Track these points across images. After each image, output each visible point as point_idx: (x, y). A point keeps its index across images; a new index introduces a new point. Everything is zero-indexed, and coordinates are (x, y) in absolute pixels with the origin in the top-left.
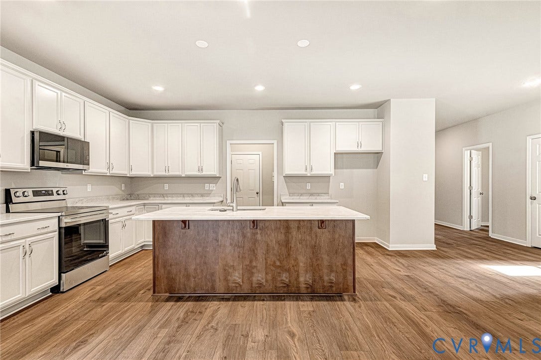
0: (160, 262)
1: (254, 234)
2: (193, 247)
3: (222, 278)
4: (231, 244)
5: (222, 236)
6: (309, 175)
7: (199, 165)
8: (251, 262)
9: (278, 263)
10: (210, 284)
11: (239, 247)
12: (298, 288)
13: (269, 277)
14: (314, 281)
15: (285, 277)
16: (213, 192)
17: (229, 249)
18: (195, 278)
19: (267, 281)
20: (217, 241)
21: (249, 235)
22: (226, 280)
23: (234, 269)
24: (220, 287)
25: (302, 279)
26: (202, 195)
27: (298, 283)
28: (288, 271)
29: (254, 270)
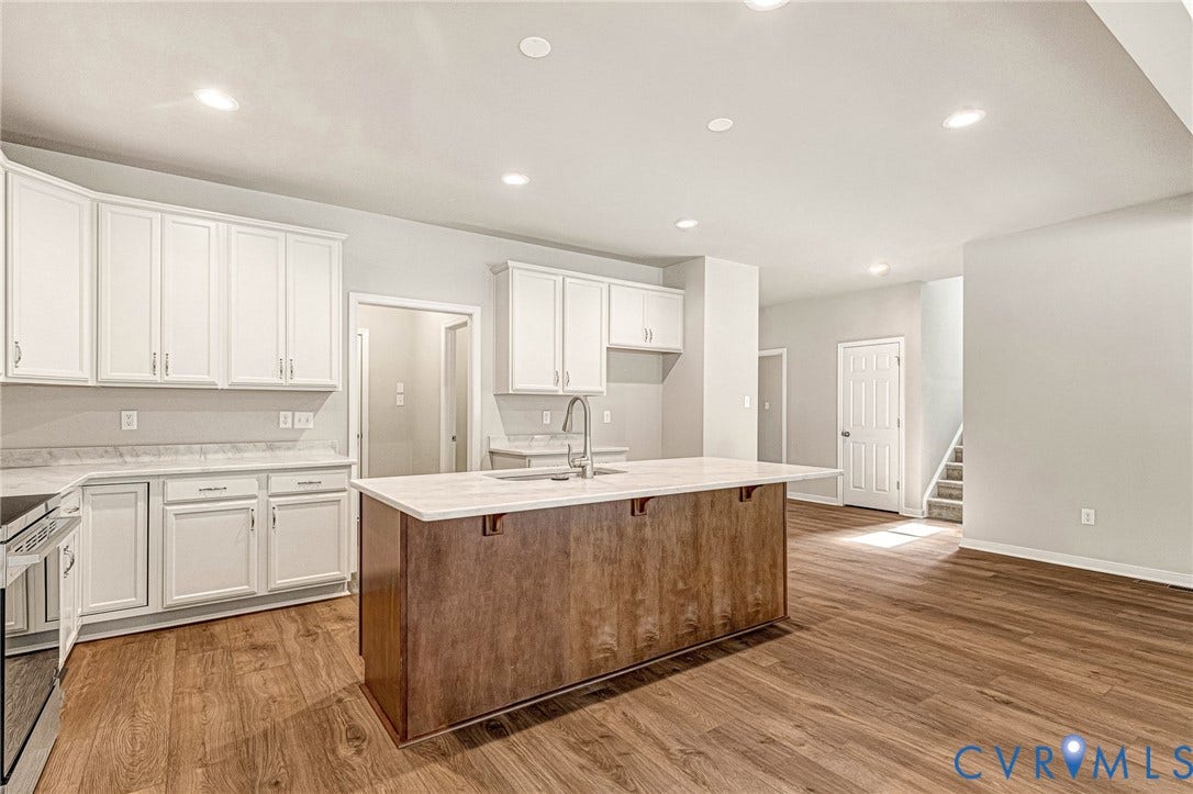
0: (423, 641)
1: (640, 527)
2: (512, 581)
3: (576, 646)
4: (596, 557)
5: (577, 540)
6: (561, 393)
7: (283, 357)
8: (634, 592)
9: (681, 585)
10: (550, 670)
11: (612, 562)
12: (712, 628)
13: (666, 619)
14: (734, 608)
15: (691, 612)
16: (305, 436)
17: (592, 570)
18: (514, 663)
19: (661, 629)
20: (567, 554)
21: (630, 530)
22: (586, 648)
23: (603, 619)
24: (574, 670)
25: (717, 610)
26: (271, 446)
27: (712, 618)
28: (696, 597)
29: (640, 612)
